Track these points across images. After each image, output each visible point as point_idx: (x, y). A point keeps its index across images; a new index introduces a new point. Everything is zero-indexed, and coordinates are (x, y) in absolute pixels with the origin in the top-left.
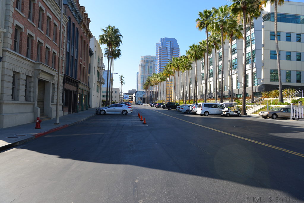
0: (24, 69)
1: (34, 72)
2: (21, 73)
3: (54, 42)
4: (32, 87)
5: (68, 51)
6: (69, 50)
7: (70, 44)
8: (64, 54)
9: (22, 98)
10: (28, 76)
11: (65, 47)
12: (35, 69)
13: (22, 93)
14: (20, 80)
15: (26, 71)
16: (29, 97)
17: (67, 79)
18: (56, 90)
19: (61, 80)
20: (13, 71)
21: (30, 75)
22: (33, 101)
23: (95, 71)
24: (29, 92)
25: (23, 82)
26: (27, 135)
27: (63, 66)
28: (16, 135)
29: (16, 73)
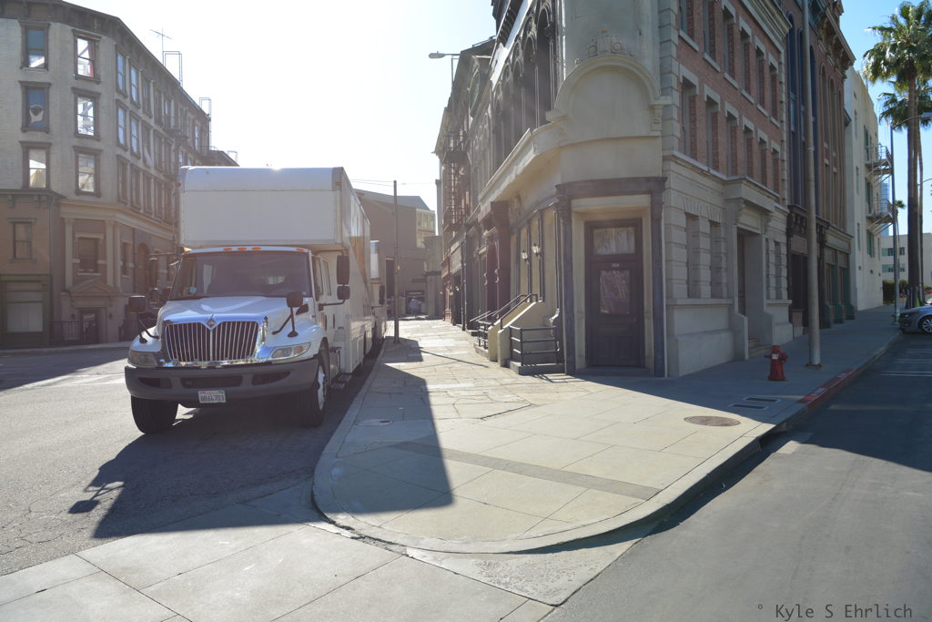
0: (706, 204)
1: (724, 209)
2: (700, 218)
3: (760, 107)
4: (722, 255)
5: (792, 129)
6: (795, 125)
7: (795, 102)
8: (785, 138)
9: (706, 289)
10: (713, 224)
11: (784, 119)
12: (727, 201)
13: (705, 275)
14: (699, 236)
15: (709, 208)
16: (715, 283)
17: (797, 220)
18: (772, 258)
19: (778, 224)
20: (686, 213)
21: (717, 219)
22: (728, 298)
23: (857, 182)
24: (715, 269)
25: (705, 243)
26: (779, 401)
27: (783, 180)
28: (744, 399)
29: (691, 217)
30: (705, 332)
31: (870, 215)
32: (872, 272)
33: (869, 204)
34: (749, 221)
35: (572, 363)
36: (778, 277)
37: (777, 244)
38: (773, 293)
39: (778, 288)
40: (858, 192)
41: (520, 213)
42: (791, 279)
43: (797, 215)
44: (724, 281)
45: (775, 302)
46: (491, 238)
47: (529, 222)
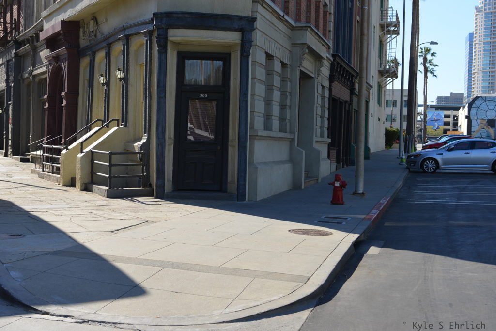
0: (279, 46)
1: (291, 52)
2: (275, 58)
4: (288, 94)
9: (276, 124)
10: (284, 65)
12: (294, 45)
13: (276, 110)
14: (273, 74)
15: (281, 49)
16: (282, 119)
17: (337, 68)
18: (320, 101)
19: (326, 71)
20: (266, 53)
21: (286, 61)
22: (291, 132)
23: (374, 39)
24: (283, 106)
25: (277, 82)
26: (349, 219)
27: (330, 31)
28: (323, 217)
29: (269, 57)
30: (274, 162)
31: (381, 69)
32: (379, 119)
33: (380, 59)
34: (308, 65)
35: (161, 186)
36: (322, 117)
37: (323, 87)
38: (319, 130)
39: (322, 127)
40: (374, 48)
41: (96, 36)
42: (331, 120)
43: (338, 63)
44: (288, 117)
45: (320, 139)
46: (57, 59)
47: (109, 46)
